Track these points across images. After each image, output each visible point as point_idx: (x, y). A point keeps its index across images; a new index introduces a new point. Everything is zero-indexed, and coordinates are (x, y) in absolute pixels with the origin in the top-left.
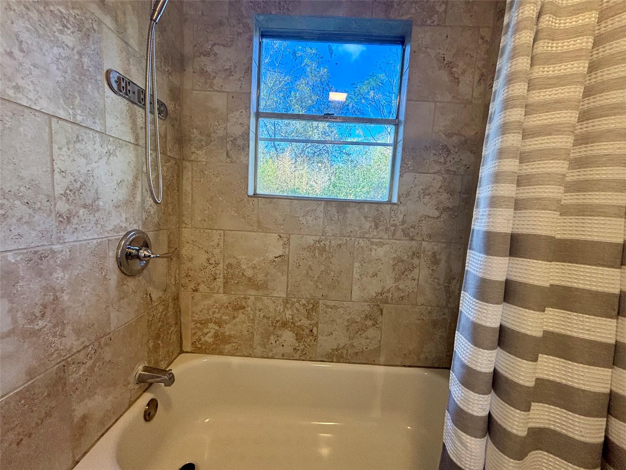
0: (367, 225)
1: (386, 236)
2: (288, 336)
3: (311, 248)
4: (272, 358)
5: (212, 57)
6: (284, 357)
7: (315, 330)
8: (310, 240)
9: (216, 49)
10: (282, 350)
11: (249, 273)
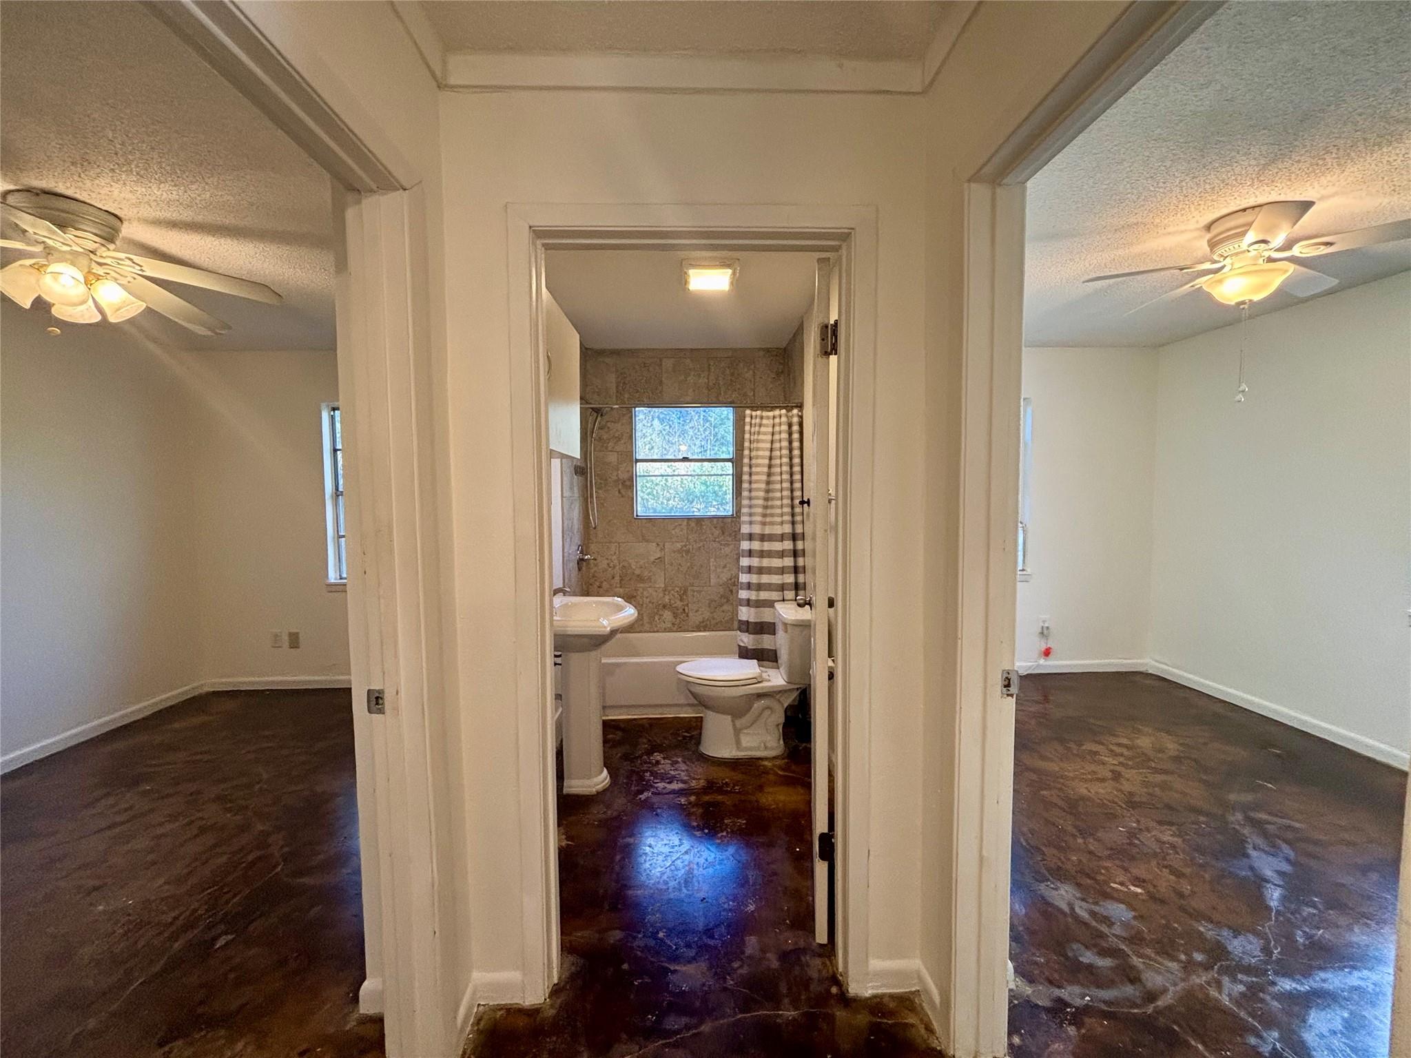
0: (717, 532)
1: (730, 539)
2: (667, 615)
3: (679, 551)
4: (658, 632)
5: (606, 430)
6: (665, 630)
7: (686, 608)
8: (679, 545)
9: (609, 424)
10: (664, 626)
11: (637, 572)
